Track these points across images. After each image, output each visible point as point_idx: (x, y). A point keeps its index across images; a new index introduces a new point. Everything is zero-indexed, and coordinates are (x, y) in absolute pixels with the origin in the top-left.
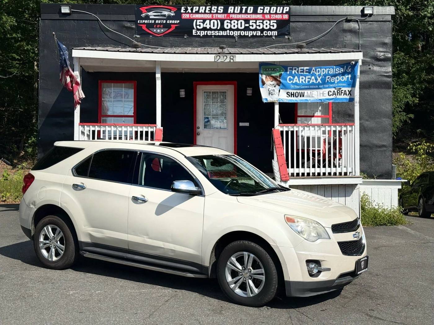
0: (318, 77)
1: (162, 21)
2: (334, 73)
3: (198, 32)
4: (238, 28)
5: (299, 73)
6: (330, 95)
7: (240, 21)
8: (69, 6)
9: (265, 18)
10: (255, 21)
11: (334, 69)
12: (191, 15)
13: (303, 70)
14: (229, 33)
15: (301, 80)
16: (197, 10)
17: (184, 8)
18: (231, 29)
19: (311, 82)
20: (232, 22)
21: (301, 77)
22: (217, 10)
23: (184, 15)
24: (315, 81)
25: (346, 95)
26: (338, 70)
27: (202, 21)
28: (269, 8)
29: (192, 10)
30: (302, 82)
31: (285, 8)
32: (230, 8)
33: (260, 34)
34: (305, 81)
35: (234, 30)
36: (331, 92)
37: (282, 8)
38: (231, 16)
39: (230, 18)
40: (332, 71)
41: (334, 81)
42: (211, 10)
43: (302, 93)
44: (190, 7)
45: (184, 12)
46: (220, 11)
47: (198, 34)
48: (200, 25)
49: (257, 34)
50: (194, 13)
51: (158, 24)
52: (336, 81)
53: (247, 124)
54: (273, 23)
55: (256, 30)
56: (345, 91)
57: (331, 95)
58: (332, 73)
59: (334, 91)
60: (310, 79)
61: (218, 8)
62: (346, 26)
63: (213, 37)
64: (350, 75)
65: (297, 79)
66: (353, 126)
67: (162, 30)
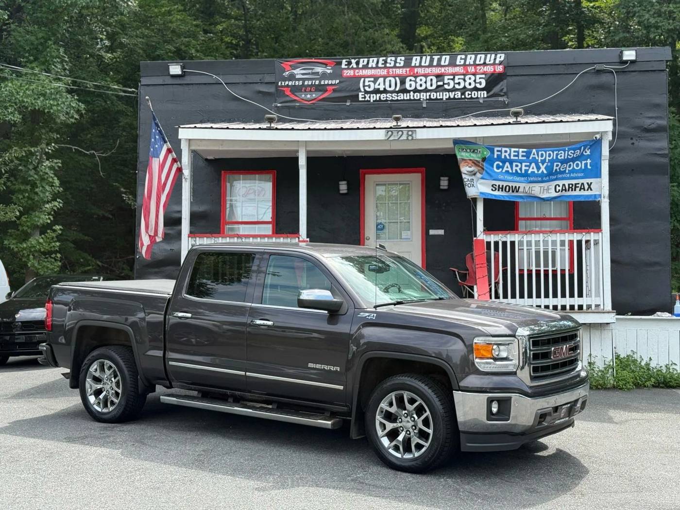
0: (540, 164)
1: (314, 81)
2: (566, 158)
3: (367, 96)
4: (426, 88)
5: (512, 158)
6: (557, 191)
7: (429, 78)
8: (181, 65)
9: (468, 72)
10: (452, 77)
11: (567, 152)
12: (357, 71)
13: (518, 152)
14: (414, 97)
15: (514, 168)
16: (365, 63)
17: (346, 61)
18: (416, 91)
19: (529, 172)
20: (418, 79)
21: (514, 164)
22: (396, 62)
23: (345, 71)
24: (535, 170)
25: (584, 190)
26: (571, 153)
27: (372, 79)
28: (473, 56)
29: (358, 63)
30: (516, 170)
31: (499, 56)
32: (414, 58)
33: (459, 97)
34: (521, 169)
35: (420, 91)
36: (559, 186)
37: (493, 56)
38: (416, 71)
39: (414, 74)
40: (563, 155)
41: (565, 169)
42: (385, 62)
43: (516, 187)
44: (355, 59)
45: (346, 67)
46: (400, 63)
47: (367, 98)
48: (369, 86)
49: (456, 97)
50: (361, 68)
51: (308, 85)
52: (568, 168)
53: (441, 232)
54: (480, 78)
55: (454, 90)
56: (583, 184)
57: (559, 190)
58: (563, 158)
59: (564, 185)
60: (529, 166)
61: (396, 59)
62: (595, 80)
63: (389, 102)
64: (589, 160)
65: (509, 166)
66: (600, 234)
67: (314, 95)
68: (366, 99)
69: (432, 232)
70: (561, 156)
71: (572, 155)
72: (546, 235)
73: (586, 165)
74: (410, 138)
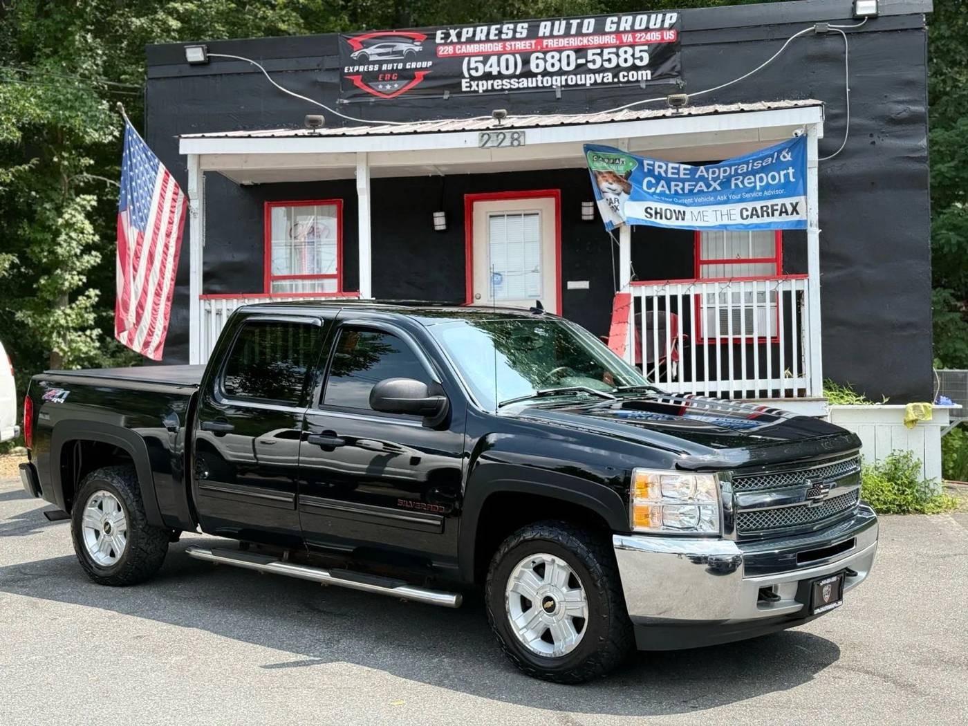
0: (712, 182)
1: (395, 65)
3: (474, 84)
4: (561, 68)
5: (670, 176)
6: (745, 217)
7: (564, 54)
8: (202, 48)
9: (623, 43)
10: (598, 51)
12: (458, 46)
14: (542, 83)
16: (470, 34)
17: (442, 33)
18: (545, 73)
19: (696, 191)
20: (549, 56)
22: (515, 31)
23: (441, 48)
25: (787, 214)
27: (481, 58)
28: (630, 18)
29: (459, 35)
31: (668, 16)
32: (543, 24)
33: (610, 80)
34: (683, 189)
35: (551, 74)
36: (747, 210)
37: (660, 16)
38: (545, 44)
39: (542, 48)
41: (753, 184)
43: (679, 211)
44: (454, 29)
45: (443, 41)
46: (521, 33)
47: (474, 87)
48: (476, 69)
49: (605, 80)
50: (463, 43)
51: (387, 71)
52: (758, 184)
53: (585, 285)
54: (641, 51)
55: (602, 70)
56: (783, 205)
57: (747, 216)
58: (745, 170)
59: (754, 209)
60: (695, 185)
61: (515, 27)
62: (814, 48)
63: (507, 92)
64: (790, 168)
65: (665, 185)
66: (806, 281)
67: (396, 86)
68: (472, 89)
69: (572, 285)
72: (723, 286)
73: (787, 176)
74: (516, 143)
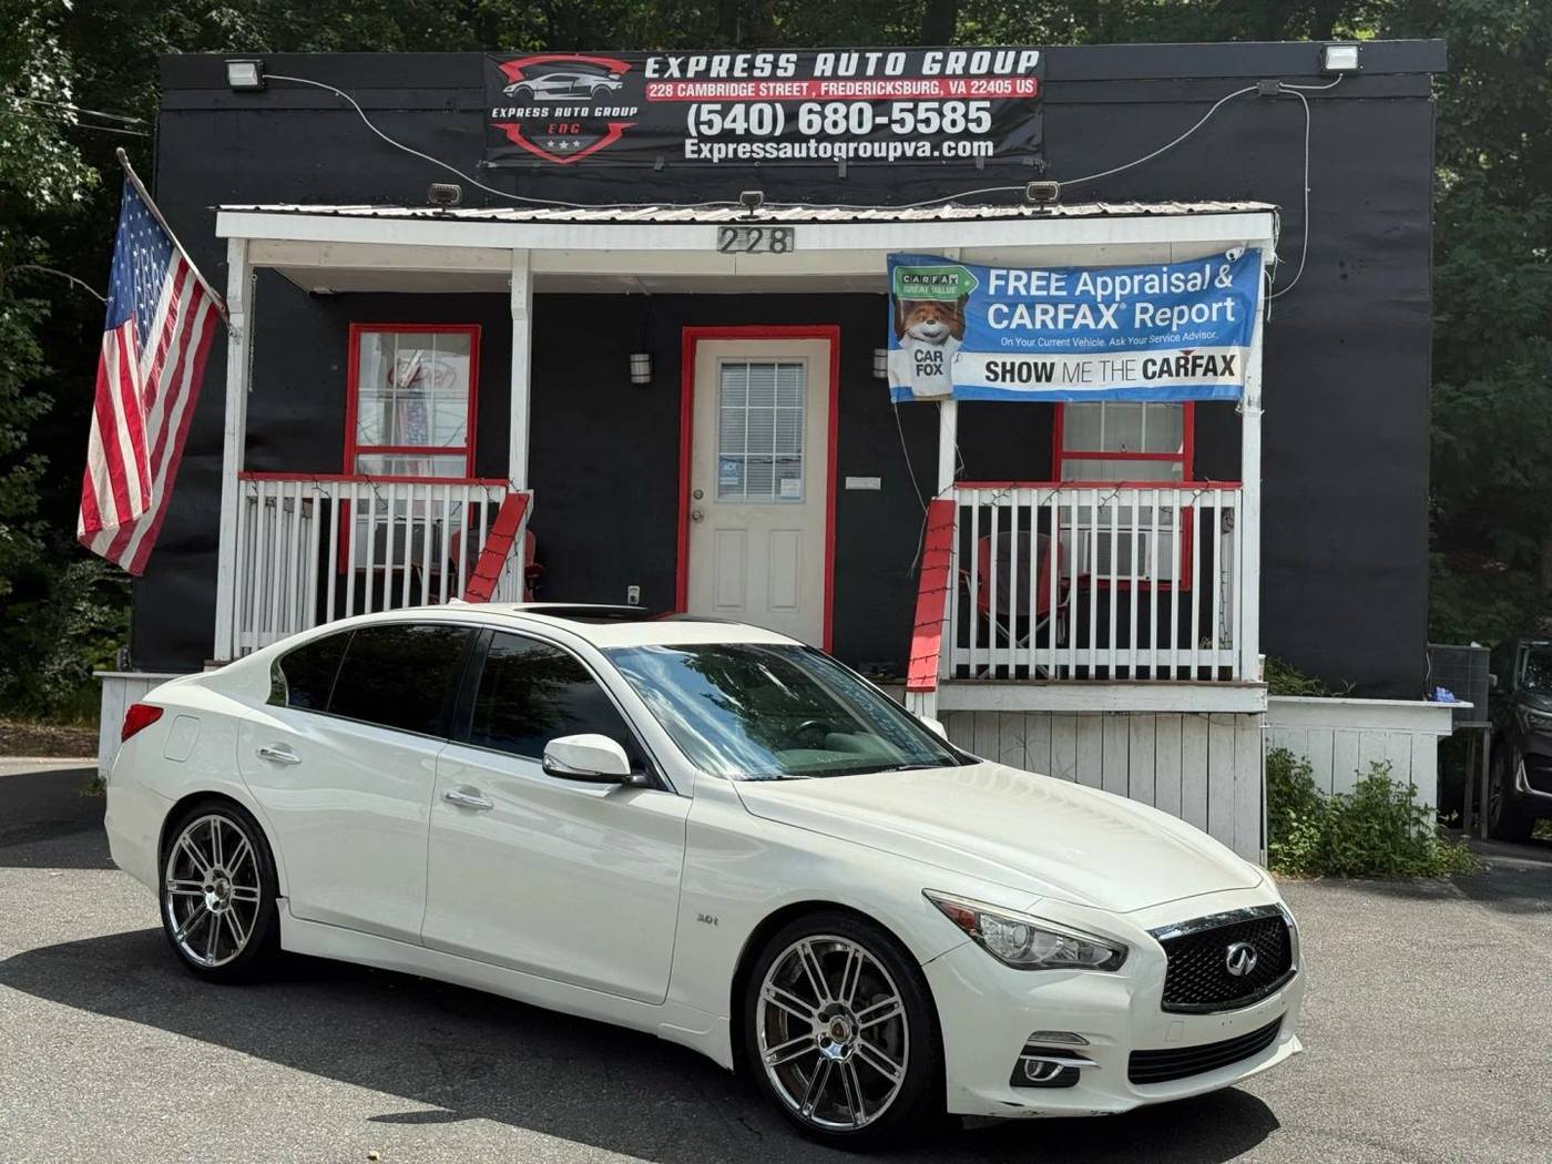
0: (1102, 307)
1: (577, 109)
2: (1165, 290)
3: (705, 148)
4: (848, 130)
5: (1034, 292)
6: (1150, 375)
7: (855, 107)
8: (256, 64)
9: (950, 94)
10: (911, 105)
11: (1165, 276)
12: (681, 85)
13: (1047, 280)
14: (817, 151)
15: (1039, 317)
16: (702, 67)
17: (656, 62)
18: (822, 137)
19: (1076, 326)
20: (829, 109)
21: (1039, 308)
22: (775, 66)
23: (653, 86)
24: (1090, 322)
25: (1215, 374)
26: (1178, 279)
27: (718, 107)
28: (963, 55)
29: (683, 67)
30: (1044, 323)
31: (1025, 55)
32: (821, 57)
33: (928, 154)
34: (1055, 319)
35: (832, 139)
36: (1154, 363)
37: (1012, 54)
38: (823, 89)
39: (820, 95)
40: (1157, 283)
41: (1168, 322)
42: (751, 66)
43: (1044, 365)
44: (676, 56)
45: (656, 76)
46: (786, 70)
47: (705, 153)
48: (710, 124)
49: (919, 153)
50: (690, 80)
51: (563, 118)
52: (1175, 321)
53: (874, 483)
54: (979, 109)
55: (915, 136)
56: (1212, 358)
57: (1154, 373)
58: (1157, 290)
59: (1166, 361)
60: (1075, 312)
61: (776, 60)
62: (1257, 120)
63: (759, 164)
64: (1229, 299)
65: (1026, 315)
66: (1238, 493)
67: (577, 144)
68: (702, 156)
69: (852, 483)
70: (1152, 287)
71: (1182, 284)
72: (1105, 495)
73: (1222, 311)
74: (778, 247)
